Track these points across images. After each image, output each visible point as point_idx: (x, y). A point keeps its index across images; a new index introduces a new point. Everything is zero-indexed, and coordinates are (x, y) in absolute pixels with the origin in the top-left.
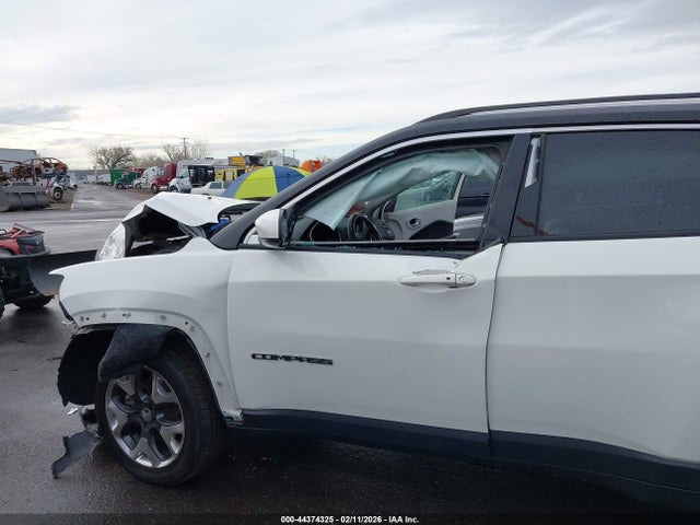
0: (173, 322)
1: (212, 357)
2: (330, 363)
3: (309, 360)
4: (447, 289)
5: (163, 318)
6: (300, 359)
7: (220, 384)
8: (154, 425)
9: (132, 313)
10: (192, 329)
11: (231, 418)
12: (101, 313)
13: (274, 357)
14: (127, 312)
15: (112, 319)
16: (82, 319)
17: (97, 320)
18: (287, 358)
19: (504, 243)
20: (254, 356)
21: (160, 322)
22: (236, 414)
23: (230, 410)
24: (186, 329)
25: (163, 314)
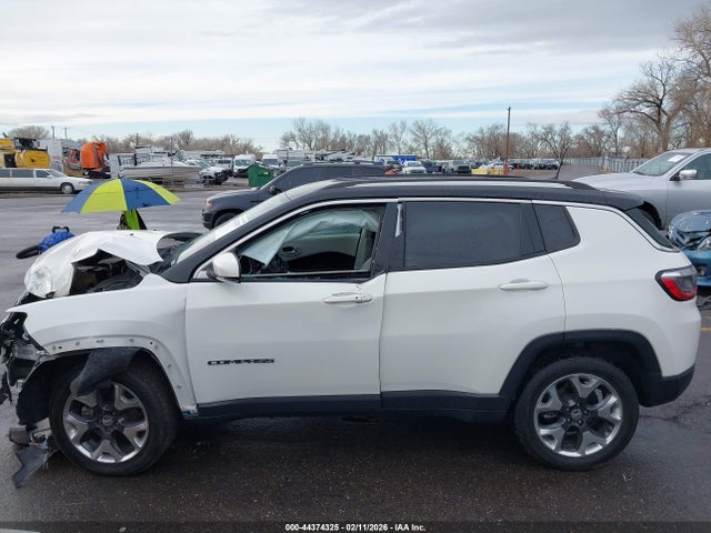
0: (140, 343)
1: (172, 367)
2: (273, 361)
3: (256, 361)
4: (355, 305)
5: (132, 341)
6: (249, 361)
7: (179, 387)
8: (116, 428)
9: (105, 339)
10: (156, 347)
11: (189, 412)
12: (75, 342)
13: (227, 362)
14: (101, 338)
15: (85, 346)
16: (54, 348)
17: (70, 347)
18: (238, 362)
19: (387, 272)
20: (210, 363)
21: (128, 344)
22: (192, 408)
23: (187, 405)
24: (151, 348)
25: (132, 337)
